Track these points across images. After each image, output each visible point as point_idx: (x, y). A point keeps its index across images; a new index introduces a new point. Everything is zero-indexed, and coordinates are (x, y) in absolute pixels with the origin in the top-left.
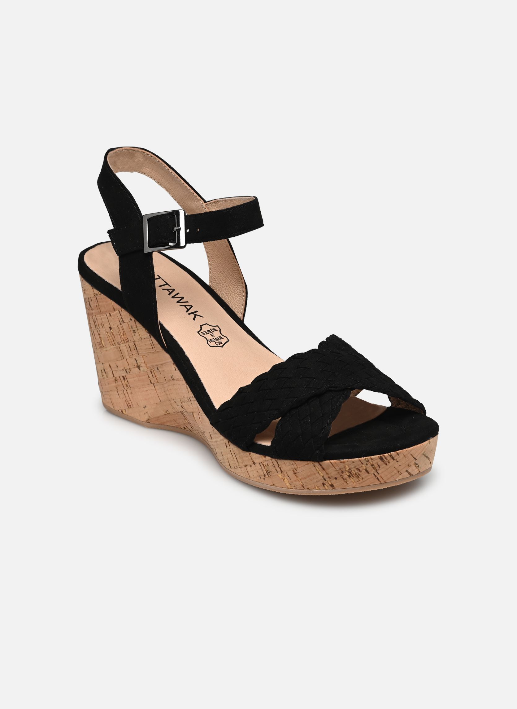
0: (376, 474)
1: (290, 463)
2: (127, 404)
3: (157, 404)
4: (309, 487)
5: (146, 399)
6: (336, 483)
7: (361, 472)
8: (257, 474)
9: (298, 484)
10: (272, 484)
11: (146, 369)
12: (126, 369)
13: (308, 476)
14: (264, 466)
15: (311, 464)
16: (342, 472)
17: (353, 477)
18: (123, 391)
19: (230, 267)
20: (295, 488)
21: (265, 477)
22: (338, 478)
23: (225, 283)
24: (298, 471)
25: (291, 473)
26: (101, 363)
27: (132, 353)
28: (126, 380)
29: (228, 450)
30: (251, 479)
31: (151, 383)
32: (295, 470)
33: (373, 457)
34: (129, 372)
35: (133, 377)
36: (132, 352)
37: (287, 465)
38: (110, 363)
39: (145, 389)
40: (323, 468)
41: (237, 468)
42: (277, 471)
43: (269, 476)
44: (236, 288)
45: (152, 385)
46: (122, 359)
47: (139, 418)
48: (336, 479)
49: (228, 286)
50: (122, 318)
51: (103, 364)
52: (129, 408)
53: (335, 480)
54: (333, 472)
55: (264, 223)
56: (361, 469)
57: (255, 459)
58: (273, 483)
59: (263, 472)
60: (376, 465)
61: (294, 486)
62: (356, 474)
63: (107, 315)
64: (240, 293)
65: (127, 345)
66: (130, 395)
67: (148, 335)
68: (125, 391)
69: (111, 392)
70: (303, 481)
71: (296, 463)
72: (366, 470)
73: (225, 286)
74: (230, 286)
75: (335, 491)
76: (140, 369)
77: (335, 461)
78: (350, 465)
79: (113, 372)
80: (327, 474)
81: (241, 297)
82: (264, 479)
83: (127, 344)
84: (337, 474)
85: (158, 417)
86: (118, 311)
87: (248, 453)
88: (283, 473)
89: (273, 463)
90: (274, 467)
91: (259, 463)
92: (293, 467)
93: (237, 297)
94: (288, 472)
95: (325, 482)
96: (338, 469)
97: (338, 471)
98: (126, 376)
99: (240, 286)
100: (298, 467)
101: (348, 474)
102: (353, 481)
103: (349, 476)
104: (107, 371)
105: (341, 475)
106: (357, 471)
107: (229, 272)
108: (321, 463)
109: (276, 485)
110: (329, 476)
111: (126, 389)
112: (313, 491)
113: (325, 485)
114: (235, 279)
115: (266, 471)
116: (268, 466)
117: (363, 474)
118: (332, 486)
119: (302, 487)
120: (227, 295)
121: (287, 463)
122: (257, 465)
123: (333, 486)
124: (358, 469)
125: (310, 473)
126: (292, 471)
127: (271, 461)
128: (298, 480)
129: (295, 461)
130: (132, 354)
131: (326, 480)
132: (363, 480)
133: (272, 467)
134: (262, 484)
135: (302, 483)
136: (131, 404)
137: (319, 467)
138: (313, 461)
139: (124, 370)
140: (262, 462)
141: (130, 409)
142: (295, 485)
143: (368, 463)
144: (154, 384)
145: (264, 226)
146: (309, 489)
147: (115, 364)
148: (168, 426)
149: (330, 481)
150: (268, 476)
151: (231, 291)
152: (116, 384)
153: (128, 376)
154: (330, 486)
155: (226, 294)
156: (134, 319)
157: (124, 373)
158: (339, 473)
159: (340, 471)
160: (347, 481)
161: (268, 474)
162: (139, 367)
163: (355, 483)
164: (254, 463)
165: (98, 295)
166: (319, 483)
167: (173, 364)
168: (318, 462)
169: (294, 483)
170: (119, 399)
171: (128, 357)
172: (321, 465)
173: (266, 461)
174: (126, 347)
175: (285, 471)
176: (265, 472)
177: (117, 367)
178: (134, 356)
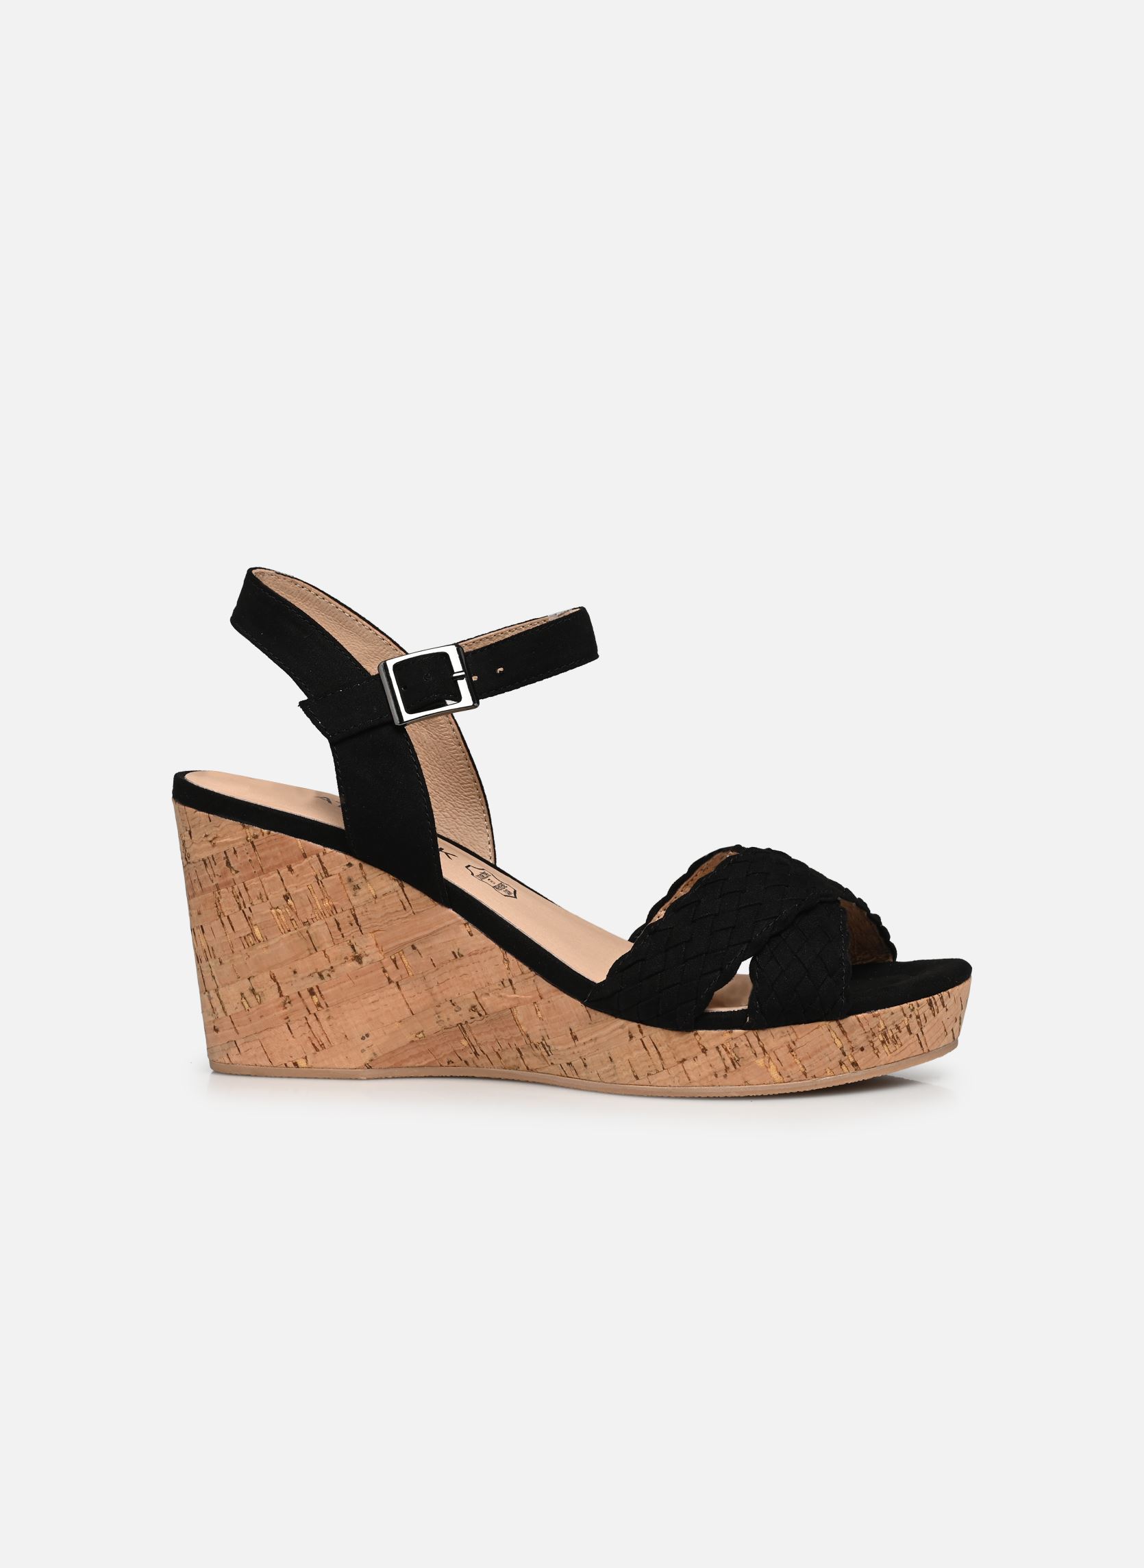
0: (920, 1034)
1: (783, 1033)
2: (313, 1044)
3: (400, 1021)
4: (815, 1073)
5: (370, 1020)
6: (860, 1058)
7: (900, 1032)
8: (711, 1070)
9: (796, 1070)
10: (741, 1082)
11: (379, 956)
12: (319, 971)
13: (817, 1051)
14: (726, 1050)
15: (823, 1025)
16: (874, 1035)
17: (889, 1043)
18: (306, 1018)
19: (453, 780)
20: (789, 1079)
21: (726, 1071)
22: (865, 1049)
23: (440, 811)
24: (798, 1045)
25: (783, 1053)
26: (244, 978)
27: (342, 934)
28: (318, 994)
29: (636, 1042)
30: (693, 1084)
31: (390, 981)
32: (792, 1045)
33: (919, 1001)
34: (329, 975)
35: (338, 984)
36: (343, 931)
37: (775, 1038)
38: (276, 972)
39: (371, 1000)
40: (844, 1032)
41: (658, 1072)
42: (755, 1054)
43: (738, 1066)
44: (468, 815)
45: (394, 985)
46: (311, 954)
47: (346, 1064)
48: (862, 1049)
49: (449, 816)
50: (324, 868)
51: (249, 979)
52: (317, 1050)
53: (860, 1052)
54: (859, 1038)
55: (599, 653)
56: (901, 1026)
57: (707, 1042)
58: (744, 1079)
59: (724, 1063)
60: (922, 1017)
61: (789, 1077)
62: (893, 1036)
63: (279, 873)
64: (479, 824)
65: (331, 921)
66: (325, 1024)
67: (396, 884)
68: (311, 1019)
69: (266, 1034)
70: (806, 1063)
71: (796, 1030)
72: (908, 1027)
73: (443, 817)
74: (454, 816)
75: (859, 1073)
76: (360, 963)
77: (865, 1014)
78: (887, 1019)
79: (279, 988)
80: (849, 1042)
81: (480, 830)
82: (725, 1076)
83: (332, 918)
84: (865, 1041)
85: (393, 1052)
86: (315, 856)
87: (691, 1035)
88: (767, 1055)
89: (748, 1040)
90: (750, 1048)
91: (717, 1048)
92: (788, 1039)
93: (472, 830)
94: (777, 1051)
95: (843, 1058)
96: (867, 1028)
97: (867, 1034)
98: (317, 987)
99: (476, 810)
100: (799, 1037)
101: (882, 1039)
102: (887, 1052)
103: (883, 1042)
104: (262, 990)
105: (871, 1042)
106: (895, 1031)
107: (451, 791)
108: (841, 1022)
109: (750, 1082)
110: (852, 1045)
111: (315, 1014)
112: (822, 1079)
113: (843, 1065)
114: (465, 799)
115: (731, 1059)
116: (736, 1050)
117: (904, 1036)
118: (855, 1064)
119: (804, 1076)
120: (451, 832)
121: (776, 1034)
122: (712, 1053)
123: (857, 1065)
124: (898, 1028)
125: (819, 1046)
126: (786, 1047)
127: (743, 1038)
128: (796, 1063)
129: (794, 1027)
130: (343, 936)
131: (845, 1055)
132: (903, 1048)
133: (746, 1048)
134: (718, 1088)
135: (804, 1067)
136: (324, 1039)
137: (838, 1030)
138: (827, 1020)
139: (317, 975)
140: (722, 1045)
141: (321, 1054)
142: (790, 1074)
143: (912, 1013)
144: (397, 983)
145: (598, 659)
146: (815, 1077)
147: (290, 968)
148: (408, 1067)
149: (852, 1056)
150: (735, 1068)
151: (459, 824)
152: (286, 1011)
153: (323, 984)
154: (851, 1066)
155: (447, 831)
156: (360, 862)
157: (314, 982)
158: (868, 1037)
159: (870, 1034)
160: (878, 1051)
161: (734, 1065)
162: (358, 959)
163: (889, 1055)
164: (704, 1050)
165: (261, 837)
166: (833, 1062)
167: (465, 924)
168: (837, 1020)
169: (789, 1070)
170: (291, 1039)
171: (328, 946)
172: (840, 1025)
173: (732, 1039)
174: (326, 926)
175: (771, 1050)
176: (729, 1062)
177: (295, 972)
178: (348, 938)
